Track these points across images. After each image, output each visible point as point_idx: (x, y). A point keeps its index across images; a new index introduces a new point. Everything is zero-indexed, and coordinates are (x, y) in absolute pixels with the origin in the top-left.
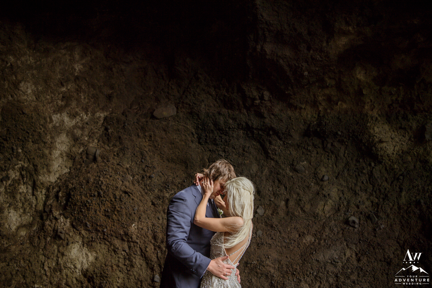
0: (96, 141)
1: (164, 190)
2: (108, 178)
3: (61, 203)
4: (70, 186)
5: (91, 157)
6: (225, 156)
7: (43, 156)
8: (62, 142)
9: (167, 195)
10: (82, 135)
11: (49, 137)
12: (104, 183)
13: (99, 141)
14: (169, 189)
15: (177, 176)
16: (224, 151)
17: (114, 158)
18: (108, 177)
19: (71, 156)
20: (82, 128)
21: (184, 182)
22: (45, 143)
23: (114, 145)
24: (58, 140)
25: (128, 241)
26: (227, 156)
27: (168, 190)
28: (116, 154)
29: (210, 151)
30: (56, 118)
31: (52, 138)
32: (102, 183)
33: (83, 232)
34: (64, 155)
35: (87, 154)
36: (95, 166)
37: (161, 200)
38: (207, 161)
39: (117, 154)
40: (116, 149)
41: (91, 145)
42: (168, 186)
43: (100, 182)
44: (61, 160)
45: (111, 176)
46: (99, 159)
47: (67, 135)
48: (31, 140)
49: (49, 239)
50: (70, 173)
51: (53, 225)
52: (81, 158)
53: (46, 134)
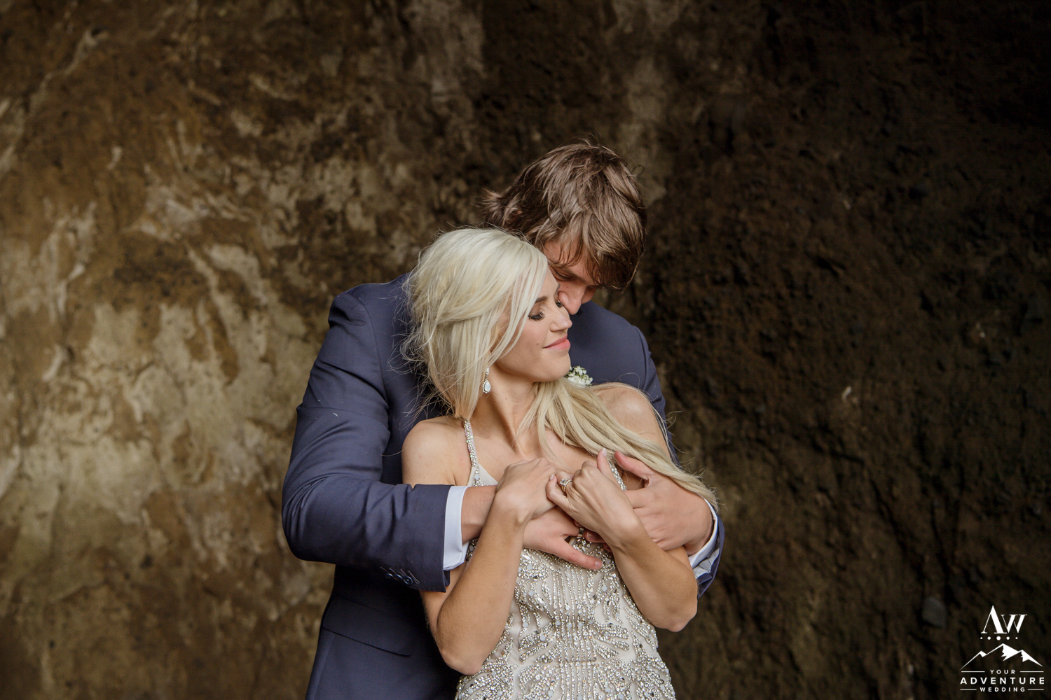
0: (741, 70)
1: (968, 245)
2: (762, 211)
3: (643, 309)
4: (662, 248)
5: (721, 134)
8: (645, 92)
9: (980, 266)
10: (701, 54)
11: (605, 79)
12: (752, 229)
13: (750, 68)
14: (984, 237)
17: (790, 131)
18: (766, 205)
19: (669, 140)
20: (701, 30)
22: (596, 100)
23: (796, 80)
24: (633, 86)
25: (834, 454)
27: (979, 242)
28: (797, 111)
31: (616, 79)
32: (745, 231)
33: (701, 413)
34: (653, 135)
35: (712, 125)
36: (728, 169)
37: (956, 288)
39: (803, 112)
40: (801, 93)
41: (724, 89)
42: (983, 227)
43: (739, 229)
44: (643, 157)
45: (774, 203)
46: (743, 138)
47: (658, 64)
48: (557, 97)
50: (666, 200)
52: (697, 141)
53: (597, 69)
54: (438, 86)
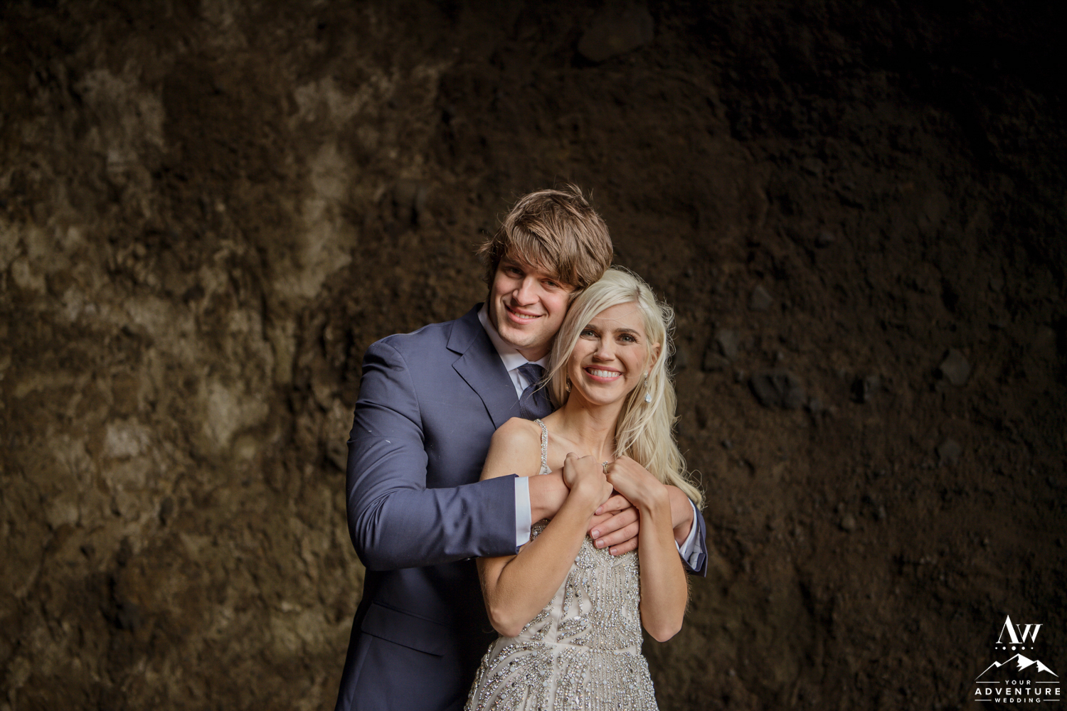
0: (419, 159)
2: (449, 278)
3: (333, 360)
4: (353, 308)
5: (405, 212)
6: (824, 172)
7: (280, 220)
8: (328, 173)
10: (380, 143)
11: (290, 160)
12: (441, 293)
13: (427, 158)
15: (664, 258)
16: (822, 156)
17: (468, 212)
18: (452, 273)
19: (352, 215)
20: (379, 123)
21: (686, 275)
22: (282, 178)
23: (470, 170)
24: (317, 166)
26: (832, 171)
28: (473, 196)
29: (772, 158)
30: (304, 95)
31: (300, 160)
32: (434, 294)
34: (337, 210)
35: (395, 204)
36: (415, 242)
38: (763, 196)
39: (479, 197)
40: (475, 181)
41: (405, 174)
43: (428, 293)
44: (327, 229)
45: (459, 272)
46: (426, 217)
47: (340, 149)
48: (243, 173)
49: (309, 470)
50: (352, 267)
51: (316, 428)
52: (380, 217)
53: (282, 150)
54: (114, 156)
